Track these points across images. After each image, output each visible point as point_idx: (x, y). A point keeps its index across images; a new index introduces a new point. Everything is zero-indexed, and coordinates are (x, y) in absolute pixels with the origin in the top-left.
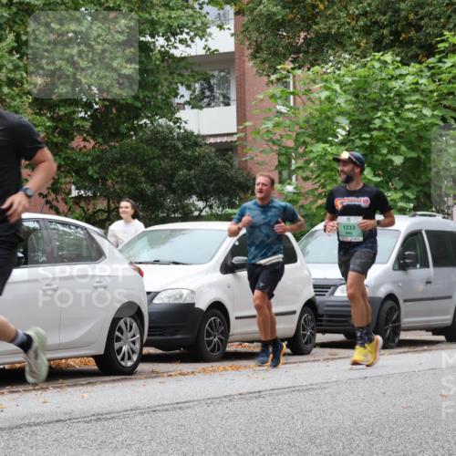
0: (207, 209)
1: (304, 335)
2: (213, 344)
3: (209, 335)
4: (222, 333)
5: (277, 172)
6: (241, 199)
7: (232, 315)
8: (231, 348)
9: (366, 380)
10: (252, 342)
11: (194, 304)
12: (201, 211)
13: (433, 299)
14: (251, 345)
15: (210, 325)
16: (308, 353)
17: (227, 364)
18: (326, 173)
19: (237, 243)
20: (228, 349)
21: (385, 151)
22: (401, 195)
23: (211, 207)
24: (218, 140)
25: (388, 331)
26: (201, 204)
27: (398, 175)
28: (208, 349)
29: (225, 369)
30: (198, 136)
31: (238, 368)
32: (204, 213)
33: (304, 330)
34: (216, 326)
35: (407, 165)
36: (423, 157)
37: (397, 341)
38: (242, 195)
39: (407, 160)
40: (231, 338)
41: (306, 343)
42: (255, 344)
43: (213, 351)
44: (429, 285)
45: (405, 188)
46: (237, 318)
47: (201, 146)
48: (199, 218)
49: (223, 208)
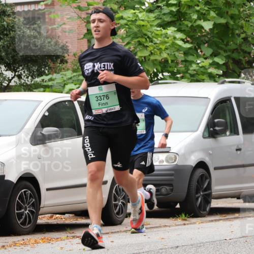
0: (16, 79)
1: (116, 206)
2: (24, 217)
3: (20, 208)
4: (33, 205)
5: (86, 40)
6: (50, 68)
7: (43, 187)
8: (42, 220)
9: (178, 249)
10: (63, 213)
11: (4, 176)
12: (10, 81)
13: (243, 166)
14: (63, 216)
15: (21, 198)
16: (120, 223)
17: (38, 237)
18: (137, 40)
19: (47, 114)
20: (39, 221)
21: (195, 17)
22: (210, 61)
23: (20, 77)
24: (26, 8)
25: (200, 199)
26: (9, 74)
27: (207, 42)
28: (19, 222)
29: (36, 242)
30: (6, 5)
31: (49, 241)
32: (12, 83)
33: (115, 200)
34: (27, 198)
35: (216, 31)
36: (232, 23)
37: (208, 209)
38: (51, 65)
39: (216, 25)
40: (42, 211)
41: (118, 213)
42: (67, 215)
43: (24, 223)
44: (239, 152)
45: (214, 55)
46: (48, 190)
47: (9, 16)
48: (8, 89)
49: (33, 78)
